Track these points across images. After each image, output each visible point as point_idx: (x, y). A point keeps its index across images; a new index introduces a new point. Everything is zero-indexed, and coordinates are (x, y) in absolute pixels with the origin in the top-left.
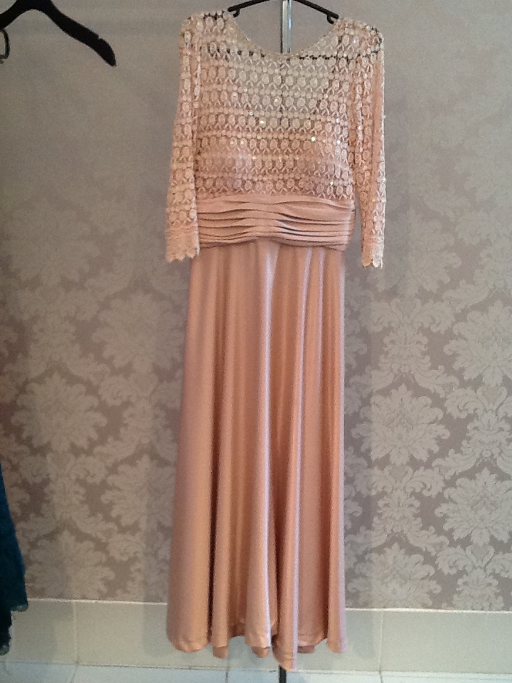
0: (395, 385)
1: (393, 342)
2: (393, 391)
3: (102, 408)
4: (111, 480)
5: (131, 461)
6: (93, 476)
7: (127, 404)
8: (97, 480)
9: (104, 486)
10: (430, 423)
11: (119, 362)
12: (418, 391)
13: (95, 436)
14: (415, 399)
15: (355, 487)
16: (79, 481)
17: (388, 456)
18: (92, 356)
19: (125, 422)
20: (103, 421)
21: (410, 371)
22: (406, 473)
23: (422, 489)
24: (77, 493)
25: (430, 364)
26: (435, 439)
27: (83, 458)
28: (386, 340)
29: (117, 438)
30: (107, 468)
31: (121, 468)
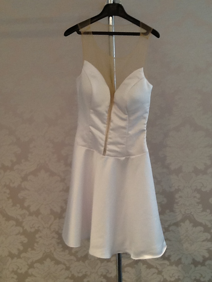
0: (183, 220)
1: (181, 197)
2: (182, 224)
3: (25, 233)
4: (30, 271)
5: (41, 261)
6: (21, 269)
7: (37, 231)
8: (23, 271)
9: (27, 275)
10: (203, 241)
11: (33, 209)
12: (196, 224)
13: (21, 248)
14: (194, 228)
15: (163, 276)
16: (13, 272)
17: (180, 259)
18: (18, 205)
19: (37, 240)
20: (25, 240)
21: (191, 212)
22: (191, 268)
23: (200, 277)
24: (12, 278)
25: (201, 209)
26: (207, 250)
27: (15, 260)
28: (177, 196)
29: (33, 249)
30: (28, 265)
31: (35, 265)
